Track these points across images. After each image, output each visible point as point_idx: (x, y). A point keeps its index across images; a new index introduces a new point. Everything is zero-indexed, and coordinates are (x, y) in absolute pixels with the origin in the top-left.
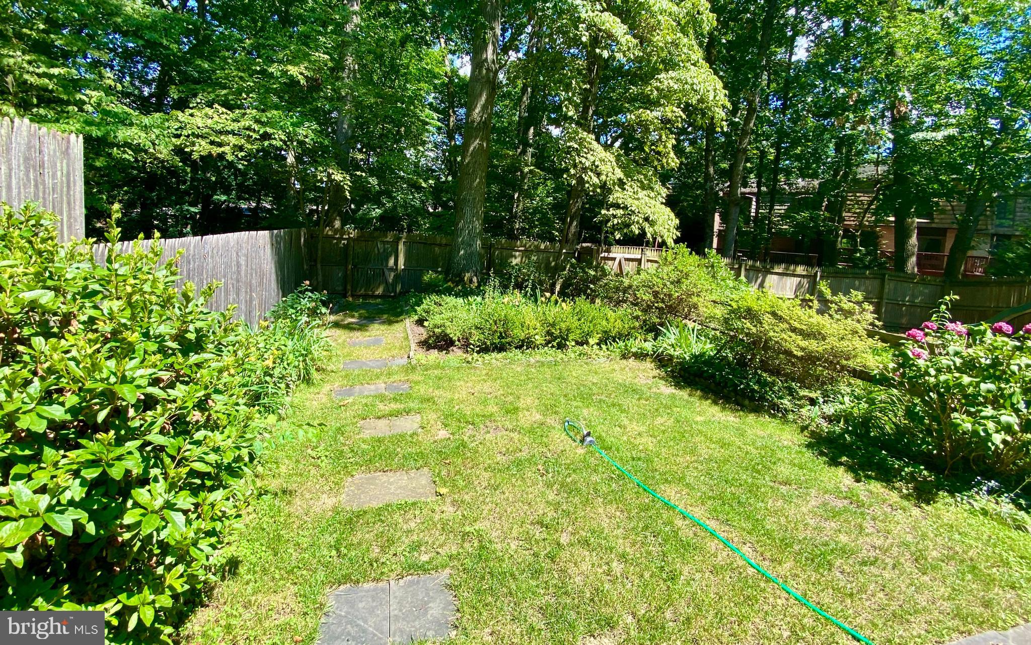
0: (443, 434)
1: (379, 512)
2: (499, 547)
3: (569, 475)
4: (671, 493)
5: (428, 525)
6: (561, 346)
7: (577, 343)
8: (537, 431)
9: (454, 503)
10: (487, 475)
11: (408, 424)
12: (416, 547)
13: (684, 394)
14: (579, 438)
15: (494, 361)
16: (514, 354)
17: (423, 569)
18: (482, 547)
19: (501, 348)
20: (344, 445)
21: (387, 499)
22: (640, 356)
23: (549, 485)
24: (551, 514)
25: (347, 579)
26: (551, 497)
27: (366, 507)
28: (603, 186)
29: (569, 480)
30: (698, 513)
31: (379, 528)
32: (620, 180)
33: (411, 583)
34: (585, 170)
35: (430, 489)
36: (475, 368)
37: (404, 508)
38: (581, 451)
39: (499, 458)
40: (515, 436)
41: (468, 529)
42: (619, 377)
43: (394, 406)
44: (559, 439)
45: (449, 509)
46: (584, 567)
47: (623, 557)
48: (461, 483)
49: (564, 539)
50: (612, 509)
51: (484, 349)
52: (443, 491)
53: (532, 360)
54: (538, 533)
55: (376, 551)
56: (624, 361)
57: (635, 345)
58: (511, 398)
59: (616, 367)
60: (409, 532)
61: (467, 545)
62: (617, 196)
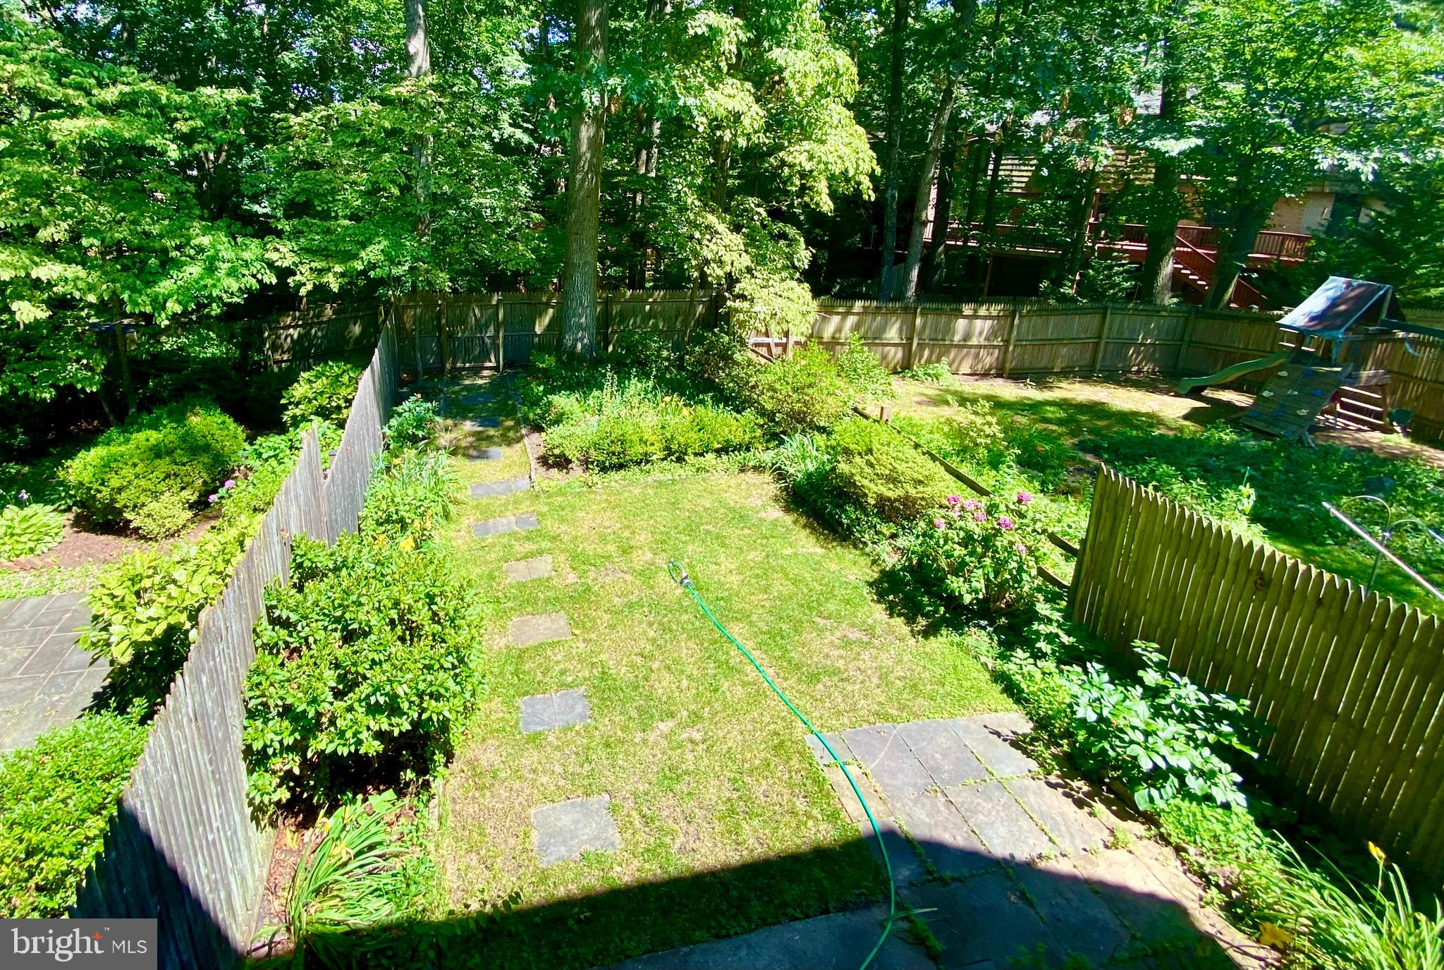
0: (572, 578)
1: (536, 648)
2: (614, 671)
3: (666, 615)
4: (736, 630)
5: (569, 657)
6: (680, 460)
7: (696, 454)
8: (647, 574)
9: (584, 640)
10: (606, 617)
11: (543, 566)
12: (563, 672)
13: (789, 519)
14: (679, 580)
15: (613, 484)
16: (633, 473)
17: (569, 686)
18: (603, 673)
19: (621, 467)
20: (498, 591)
21: (541, 639)
22: (758, 469)
23: (650, 625)
24: (649, 647)
25: (527, 693)
26: (651, 634)
27: (528, 645)
28: (729, 275)
29: (665, 620)
30: (749, 645)
31: (539, 660)
32: (747, 268)
33: (563, 695)
34: (707, 262)
35: (567, 630)
36: (595, 493)
37: (553, 645)
38: (679, 591)
39: (616, 600)
40: (628, 577)
41: (595, 660)
42: (732, 498)
43: (529, 547)
44: (664, 582)
45: (581, 645)
46: (665, 684)
47: (690, 677)
48: (588, 625)
49: (655, 666)
50: (691, 644)
51: (604, 469)
52: (577, 632)
53: (650, 479)
54: (639, 660)
55: (539, 677)
56: (742, 475)
57: (752, 458)
58: (627, 534)
59: (733, 482)
60: (558, 662)
61: (595, 671)
62: (745, 285)
